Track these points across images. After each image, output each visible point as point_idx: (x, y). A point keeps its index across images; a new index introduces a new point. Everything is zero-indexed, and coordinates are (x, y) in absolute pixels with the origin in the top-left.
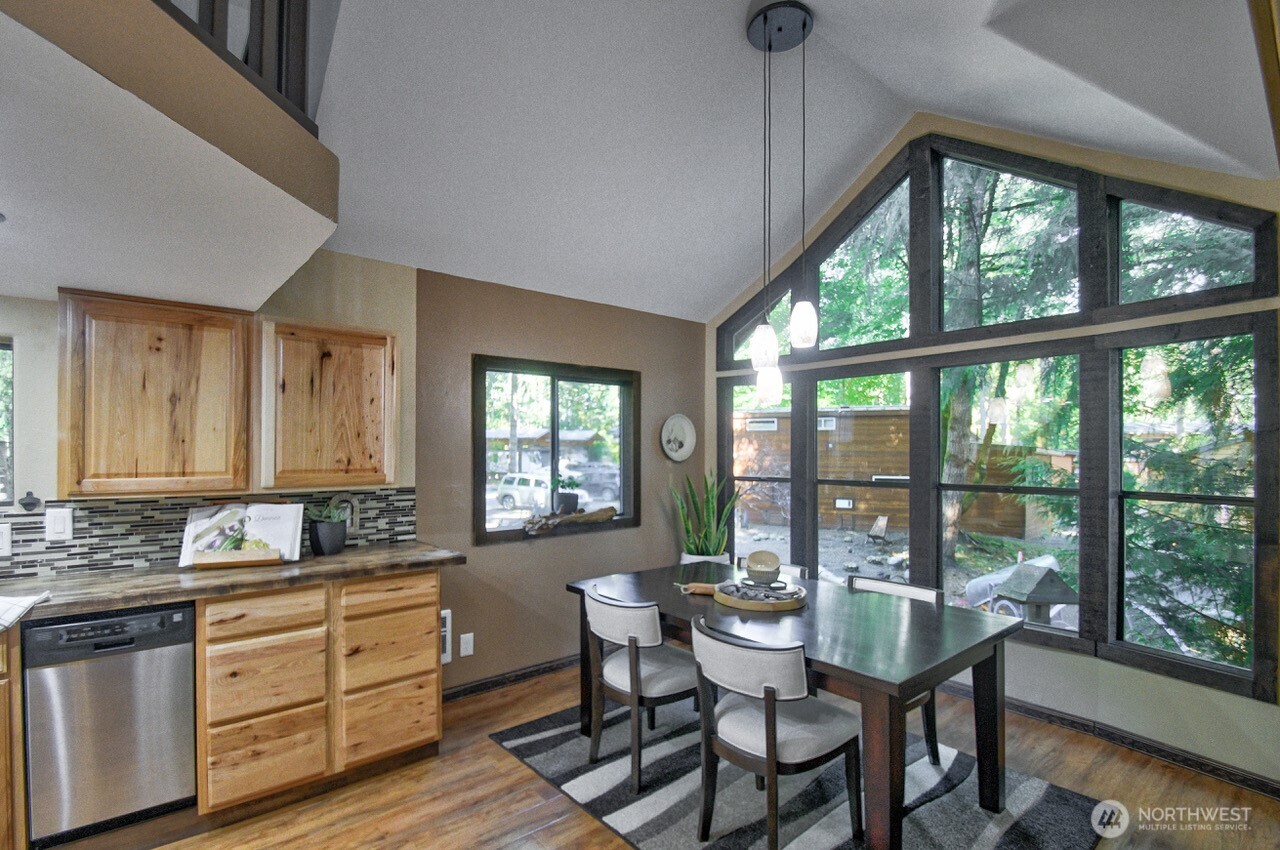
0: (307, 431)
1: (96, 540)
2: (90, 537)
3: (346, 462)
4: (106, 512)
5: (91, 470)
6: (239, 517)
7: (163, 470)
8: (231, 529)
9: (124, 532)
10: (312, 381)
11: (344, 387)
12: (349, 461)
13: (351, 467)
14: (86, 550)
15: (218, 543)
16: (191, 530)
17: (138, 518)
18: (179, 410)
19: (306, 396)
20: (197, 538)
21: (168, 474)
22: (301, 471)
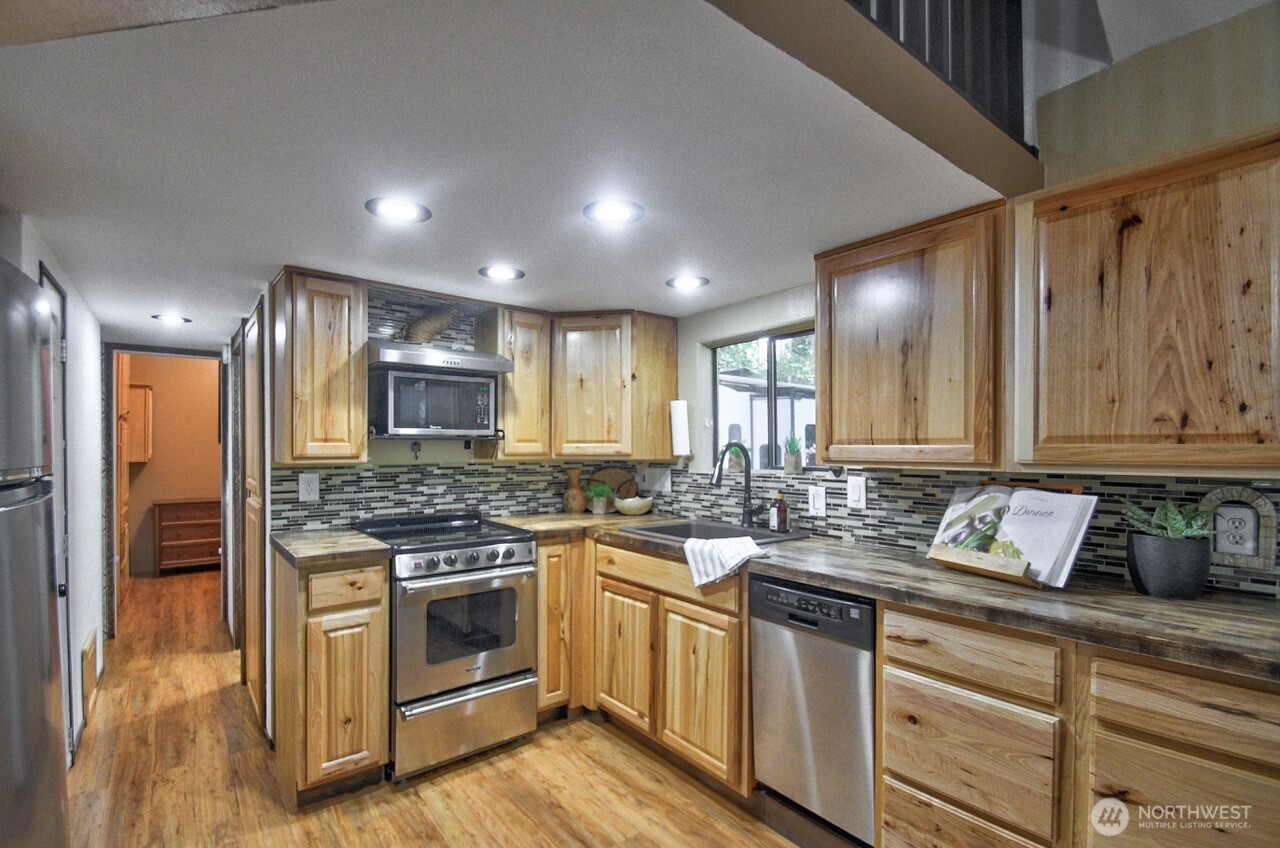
0: (1091, 368)
1: (883, 513)
2: (880, 509)
3: (1177, 420)
4: (891, 484)
5: (836, 437)
6: (996, 506)
7: (896, 437)
8: (982, 520)
9: (907, 509)
10: (1101, 278)
11: (1171, 275)
12: (1185, 420)
13: (1189, 431)
14: (876, 522)
15: (963, 536)
16: (950, 514)
17: (919, 494)
18: (911, 362)
19: (1091, 308)
20: (950, 525)
21: (902, 441)
22: (1082, 439)
